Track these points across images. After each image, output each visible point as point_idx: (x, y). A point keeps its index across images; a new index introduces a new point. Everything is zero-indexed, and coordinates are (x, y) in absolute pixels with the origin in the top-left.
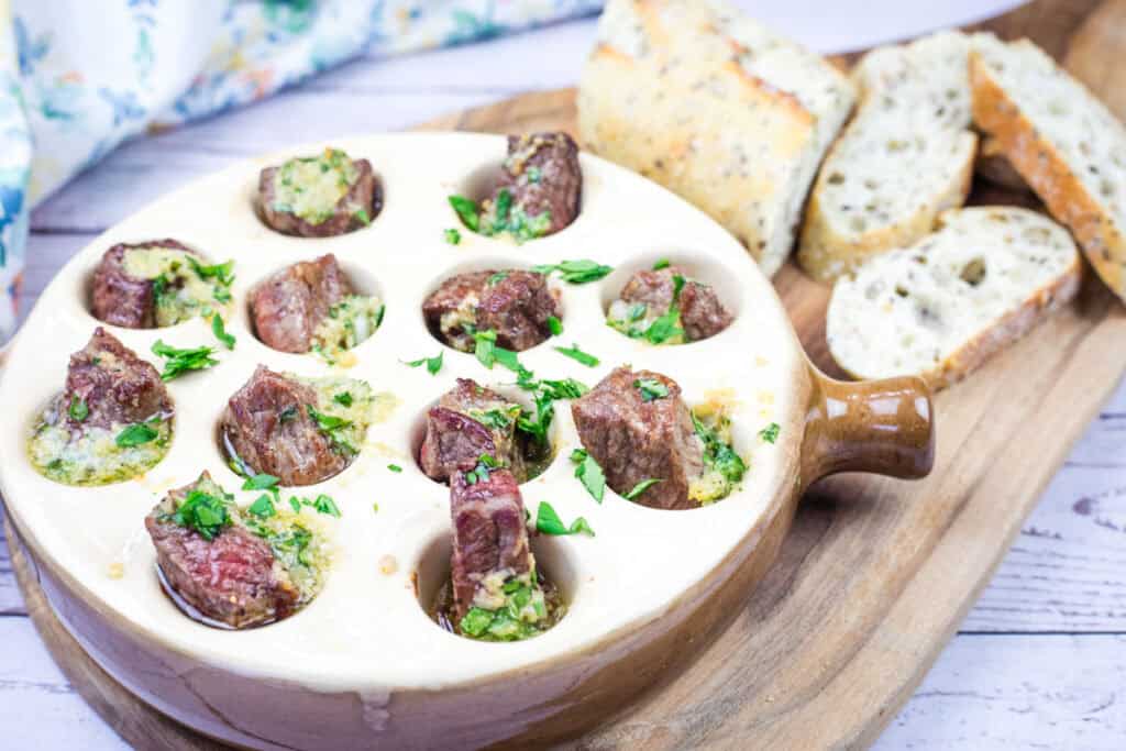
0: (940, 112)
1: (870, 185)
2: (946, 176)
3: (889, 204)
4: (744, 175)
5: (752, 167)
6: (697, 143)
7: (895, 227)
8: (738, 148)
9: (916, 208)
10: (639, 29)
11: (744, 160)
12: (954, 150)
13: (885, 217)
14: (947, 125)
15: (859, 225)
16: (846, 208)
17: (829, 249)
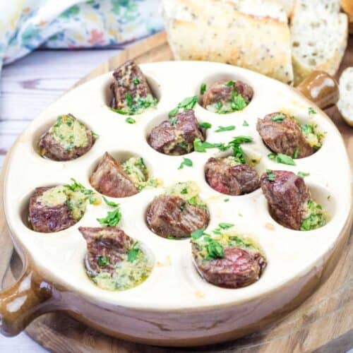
0: (327, 7)
1: (310, 45)
2: (341, 35)
3: (322, 51)
4: (272, 57)
5: (272, 52)
6: (243, 50)
7: (328, 60)
8: (263, 46)
9: (334, 51)
10: (186, 9)
11: (268, 51)
12: (340, 22)
13: (322, 57)
14: (332, 12)
15: (313, 63)
16: (305, 56)
17: (303, 75)
